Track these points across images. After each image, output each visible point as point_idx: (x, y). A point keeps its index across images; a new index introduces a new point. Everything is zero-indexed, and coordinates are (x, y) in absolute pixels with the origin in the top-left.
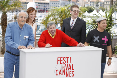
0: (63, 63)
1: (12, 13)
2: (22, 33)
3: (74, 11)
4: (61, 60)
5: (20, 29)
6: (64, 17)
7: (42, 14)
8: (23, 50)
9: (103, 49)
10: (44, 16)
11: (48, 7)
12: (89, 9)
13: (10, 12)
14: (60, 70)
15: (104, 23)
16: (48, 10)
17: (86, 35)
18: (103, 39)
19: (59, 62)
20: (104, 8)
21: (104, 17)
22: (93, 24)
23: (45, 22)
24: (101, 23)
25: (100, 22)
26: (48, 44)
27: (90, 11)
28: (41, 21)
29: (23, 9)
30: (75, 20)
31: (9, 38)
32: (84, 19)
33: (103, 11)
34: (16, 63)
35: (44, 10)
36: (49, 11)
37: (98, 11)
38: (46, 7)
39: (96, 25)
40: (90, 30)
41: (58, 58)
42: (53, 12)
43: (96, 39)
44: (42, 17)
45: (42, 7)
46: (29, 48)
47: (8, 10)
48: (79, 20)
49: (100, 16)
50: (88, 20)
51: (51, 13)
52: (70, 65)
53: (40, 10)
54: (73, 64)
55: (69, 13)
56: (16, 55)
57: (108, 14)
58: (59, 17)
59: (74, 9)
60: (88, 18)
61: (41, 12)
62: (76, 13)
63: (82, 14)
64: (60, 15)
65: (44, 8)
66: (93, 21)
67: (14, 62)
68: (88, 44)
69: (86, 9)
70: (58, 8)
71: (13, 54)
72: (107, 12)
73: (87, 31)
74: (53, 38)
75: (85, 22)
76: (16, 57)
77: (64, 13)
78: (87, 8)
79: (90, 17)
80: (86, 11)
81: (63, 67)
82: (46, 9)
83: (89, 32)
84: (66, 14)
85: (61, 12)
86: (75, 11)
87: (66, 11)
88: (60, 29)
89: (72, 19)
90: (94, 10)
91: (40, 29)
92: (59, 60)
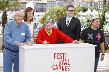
0: (60, 58)
1: (12, 12)
2: (19, 31)
3: (69, 11)
4: (57, 56)
5: (17, 27)
6: (60, 16)
7: (40, 13)
8: (22, 46)
9: (96, 46)
10: (42, 15)
11: (46, 7)
12: (84, 9)
13: (10, 11)
14: (57, 65)
15: (97, 22)
16: (45, 9)
17: (81, 33)
18: (97, 36)
19: (56, 57)
20: (97, 8)
21: (97, 16)
22: (87, 22)
23: (43, 21)
24: (94, 22)
25: (93, 20)
26: (45, 41)
27: (85, 10)
28: (39, 20)
29: (22, 9)
30: (71, 19)
31: (8, 36)
32: (79, 18)
33: (97, 11)
34: (15, 59)
35: (42, 10)
36: (46, 11)
37: (92, 11)
38: (44, 7)
39: (90, 23)
40: (84, 28)
41: (55, 54)
42: (50, 12)
43: (90, 36)
44: (40, 16)
45: (40, 7)
46: (28, 45)
47: (8, 10)
48: (74, 19)
49: (94, 15)
50: (83, 19)
51: (48, 13)
52: (66, 60)
53: (38, 9)
54: (68, 60)
55: (65, 13)
56: (15, 52)
57: (101, 13)
58: (56, 16)
59: (70, 9)
60: (82, 17)
61: (39, 11)
62: (72, 12)
63: (77, 13)
64: (57, 14)
65: (41, 8)
66: (87, 19)
67: (13, 58)
68: (83, 41)
69: (80, 8)
70: (54, 7)
71: (11, 51)
72: (100, 12)
73: (82, 29)
74: (50, 35)
75: (80, 21)
76: (15, 54)
77: (60, 13)
78: (82, 7)
79: (84, 16)
80: (81, 11)
81: (60, 62)
82: (43, 8)
83: (84, 30)
84: (62, 14)
85: (58, 11)
86: (71, 10)
87: (62, 11)
88: (57, 27)
89: (67, 18)
90: (88, 9)
91: (38, 27)
92: (56, 56)
